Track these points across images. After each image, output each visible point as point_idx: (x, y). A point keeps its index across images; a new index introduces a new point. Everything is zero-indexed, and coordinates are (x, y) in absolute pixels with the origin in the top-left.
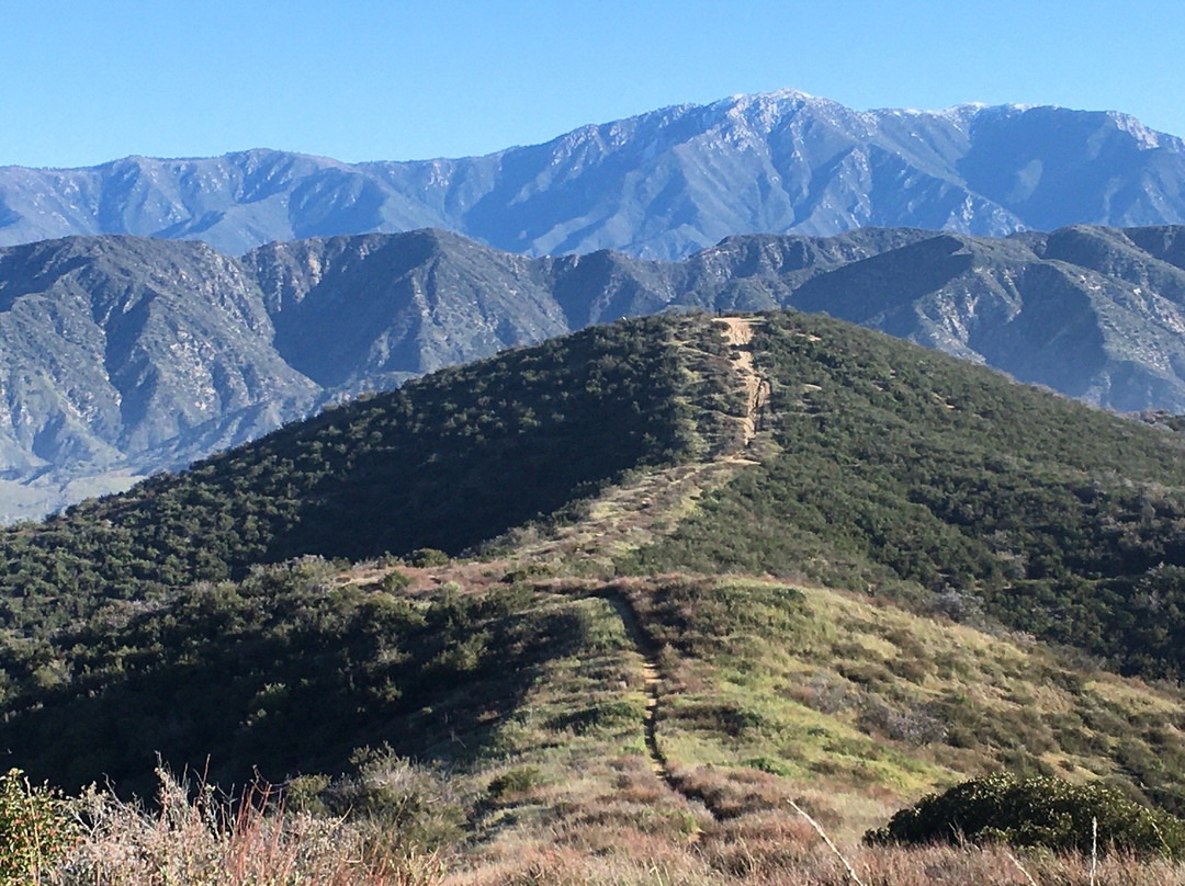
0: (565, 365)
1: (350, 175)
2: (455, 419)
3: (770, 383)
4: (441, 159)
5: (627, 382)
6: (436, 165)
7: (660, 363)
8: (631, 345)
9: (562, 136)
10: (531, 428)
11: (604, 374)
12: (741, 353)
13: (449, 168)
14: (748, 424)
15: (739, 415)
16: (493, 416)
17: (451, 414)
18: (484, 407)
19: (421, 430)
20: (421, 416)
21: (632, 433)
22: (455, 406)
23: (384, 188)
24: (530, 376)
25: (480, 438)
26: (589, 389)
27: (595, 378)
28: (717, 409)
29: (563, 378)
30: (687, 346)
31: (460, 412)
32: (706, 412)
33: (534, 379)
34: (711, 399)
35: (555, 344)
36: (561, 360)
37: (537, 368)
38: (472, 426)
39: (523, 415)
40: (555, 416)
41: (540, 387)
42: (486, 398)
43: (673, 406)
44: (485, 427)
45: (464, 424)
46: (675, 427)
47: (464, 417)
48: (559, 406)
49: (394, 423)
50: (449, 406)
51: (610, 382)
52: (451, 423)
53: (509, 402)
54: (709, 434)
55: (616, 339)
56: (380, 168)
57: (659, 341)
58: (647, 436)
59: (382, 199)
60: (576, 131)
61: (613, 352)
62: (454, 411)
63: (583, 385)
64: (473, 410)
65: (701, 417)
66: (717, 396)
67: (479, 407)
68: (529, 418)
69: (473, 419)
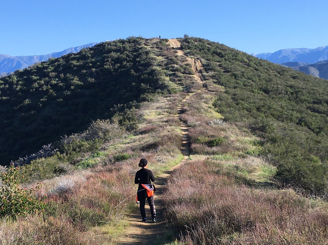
0: (92, 57)
1: (13, 59)
2: (38, 83)
3: (200, 60)
4: (36, 55)
5: (125, 63)
6: (35, 57)
7: (140, 54)
8: (124, 48)
9: (65, 50)
10: (77, 86)
11: (112, 60)
12: (178, 51)
13: (38, 58)
14: (196, 77)
15: (190, 74)
16: (57, 81)
17: (35, 81)
18: (52, 77)
19: (20, 89)
20: (20, 82)
21: (134, 84)
22: (38, 77)
23: (22, 62)
24: (75, 62)
25: (51, 91)
26: (106, 67)
27: (108, 62)
28: (178, 71)
29: (91, 62)
30: (151, 48)
31: (40, 79)
32: (172, 73)
33: (78, 64)
34: (173, 67)
35: (86, 50)
36: (90, 55)
37: (78, 59)
38: (47, 86)
39: (73, 79)
40: (89, 79)
41: (80, 67)
42: (53, 73)
43: (153, 71)
44: (54, 87)
45: (43, 85)
46: (158, 80)
47: (43, 82)
48: (91, 75)
49: (7, 86)
50: (34, 77)
51: (116, 63)
52: (36, 85)
53: (65, 75)
54: (178, 82)
55: (116, 46)
56: (21, 58)
57: (137, 45)
58: (142, 84)
59: (21, 65)
60: (69, 49)
61: (116, 51)
62: (38, 79)
63: (102, 65)
64: (47, 79)
65: (170, 75)
66: (175, 66)
67: (50, 78)
68: (76, 81)
69: (47, 83)
